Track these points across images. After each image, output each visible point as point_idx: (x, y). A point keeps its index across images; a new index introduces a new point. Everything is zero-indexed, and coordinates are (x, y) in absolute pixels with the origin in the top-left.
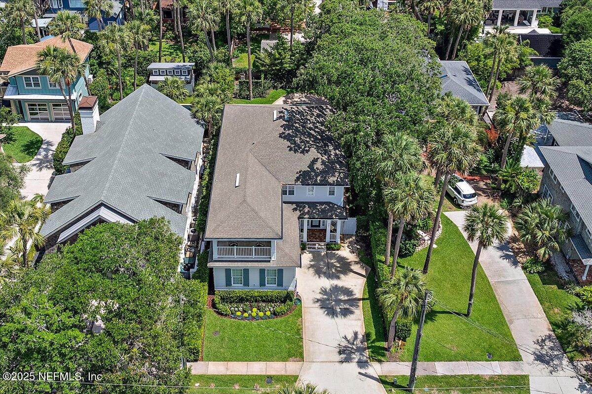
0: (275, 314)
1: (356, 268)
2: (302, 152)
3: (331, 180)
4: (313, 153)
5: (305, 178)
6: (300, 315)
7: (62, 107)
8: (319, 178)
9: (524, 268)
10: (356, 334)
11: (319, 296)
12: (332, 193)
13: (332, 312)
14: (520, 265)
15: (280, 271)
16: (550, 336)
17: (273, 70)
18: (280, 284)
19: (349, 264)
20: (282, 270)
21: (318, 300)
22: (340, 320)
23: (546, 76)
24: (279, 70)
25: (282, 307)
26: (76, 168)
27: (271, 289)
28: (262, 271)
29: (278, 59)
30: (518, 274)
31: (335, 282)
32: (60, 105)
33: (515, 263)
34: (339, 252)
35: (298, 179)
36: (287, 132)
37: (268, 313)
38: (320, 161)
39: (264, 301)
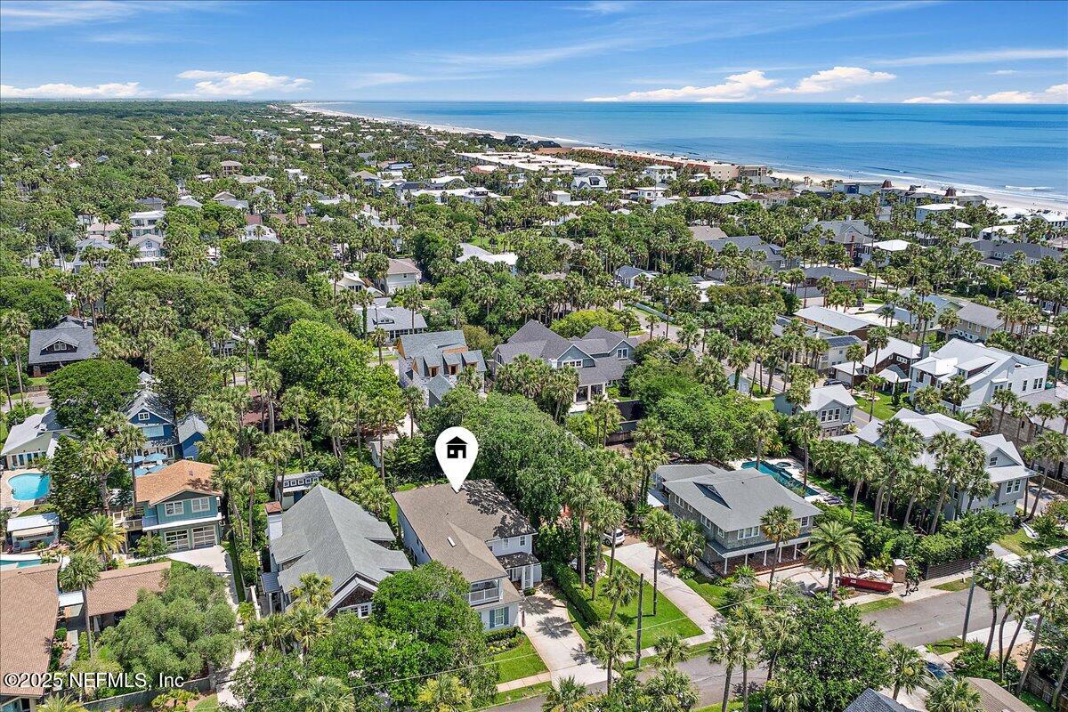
0: (510, 646)
1: (557, 602)
2: (492, 513)
3: (523, 530)
4: (501, 513)
5: (501, 532)
6: (529, 643)
7: (204, 531)
8: (513, 530)
9: (680, 576)
10: (580, 645)
11: (539, 627)
12: (522, 543)
13: (554, 635)
14: (676, 576)
15: (506, 609)
16: (717, 615)
17: (398, 466)
18: (506, 623)
19: (550, 601)
20: (508, 608)
21: (540, 630)
22: (563, 639)
23: (654, 425)
24: (404, 465)
25: (513, 640)
26: (289, 565)
27: (500, 627)
28: (492, 613)
29: (403, 454)
30: (677, 582)
31: (546, 615)
32: (201, 529)
33: (672, 575)
34: (536, 595)
35: (495, 534)
36: (473, 499)
37: (504, 648)
38: (508, 517)
39: (496, 640)
